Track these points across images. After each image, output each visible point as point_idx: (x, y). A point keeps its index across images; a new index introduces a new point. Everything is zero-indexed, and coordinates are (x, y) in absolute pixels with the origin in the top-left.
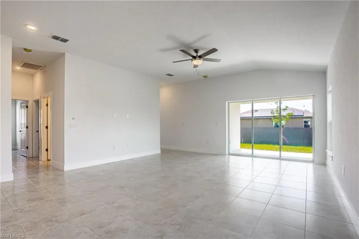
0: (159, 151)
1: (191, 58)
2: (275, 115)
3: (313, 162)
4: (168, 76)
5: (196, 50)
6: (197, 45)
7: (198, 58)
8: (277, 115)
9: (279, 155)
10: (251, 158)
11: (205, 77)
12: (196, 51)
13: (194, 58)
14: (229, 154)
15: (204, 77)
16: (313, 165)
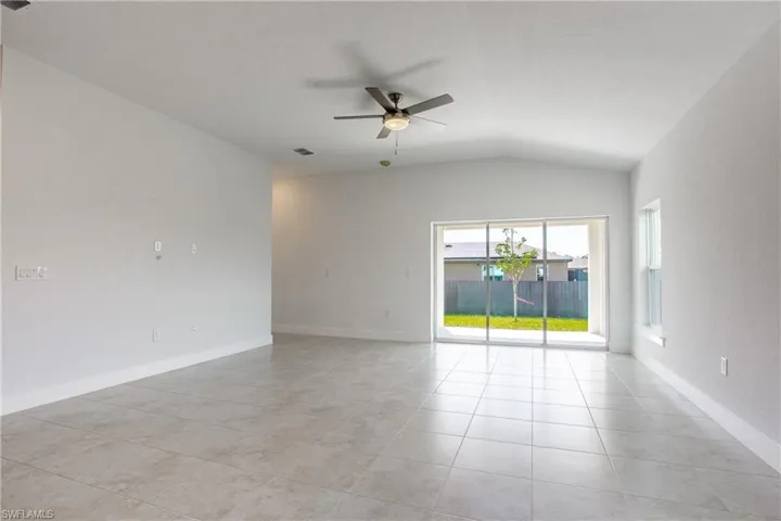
0: (269, 340)
1: (383, 112)
2: (503, 254)
3: (607, 349)
4: (298, 154)
5: (394, 95)
6: (400, 84)
7: (401, 115)
8: (506, 254)
9: (542, 338)
10: (484, 347)
11: (385, 163)
12: (395, 97)
13: (392, 112)
14: (437, 340)
15: (382, 163)
16: (607, 355)
